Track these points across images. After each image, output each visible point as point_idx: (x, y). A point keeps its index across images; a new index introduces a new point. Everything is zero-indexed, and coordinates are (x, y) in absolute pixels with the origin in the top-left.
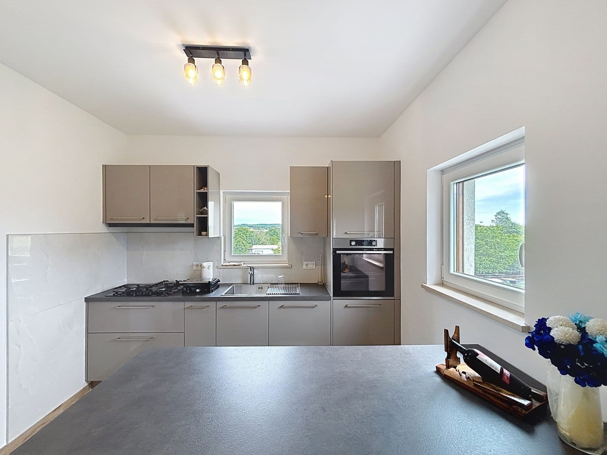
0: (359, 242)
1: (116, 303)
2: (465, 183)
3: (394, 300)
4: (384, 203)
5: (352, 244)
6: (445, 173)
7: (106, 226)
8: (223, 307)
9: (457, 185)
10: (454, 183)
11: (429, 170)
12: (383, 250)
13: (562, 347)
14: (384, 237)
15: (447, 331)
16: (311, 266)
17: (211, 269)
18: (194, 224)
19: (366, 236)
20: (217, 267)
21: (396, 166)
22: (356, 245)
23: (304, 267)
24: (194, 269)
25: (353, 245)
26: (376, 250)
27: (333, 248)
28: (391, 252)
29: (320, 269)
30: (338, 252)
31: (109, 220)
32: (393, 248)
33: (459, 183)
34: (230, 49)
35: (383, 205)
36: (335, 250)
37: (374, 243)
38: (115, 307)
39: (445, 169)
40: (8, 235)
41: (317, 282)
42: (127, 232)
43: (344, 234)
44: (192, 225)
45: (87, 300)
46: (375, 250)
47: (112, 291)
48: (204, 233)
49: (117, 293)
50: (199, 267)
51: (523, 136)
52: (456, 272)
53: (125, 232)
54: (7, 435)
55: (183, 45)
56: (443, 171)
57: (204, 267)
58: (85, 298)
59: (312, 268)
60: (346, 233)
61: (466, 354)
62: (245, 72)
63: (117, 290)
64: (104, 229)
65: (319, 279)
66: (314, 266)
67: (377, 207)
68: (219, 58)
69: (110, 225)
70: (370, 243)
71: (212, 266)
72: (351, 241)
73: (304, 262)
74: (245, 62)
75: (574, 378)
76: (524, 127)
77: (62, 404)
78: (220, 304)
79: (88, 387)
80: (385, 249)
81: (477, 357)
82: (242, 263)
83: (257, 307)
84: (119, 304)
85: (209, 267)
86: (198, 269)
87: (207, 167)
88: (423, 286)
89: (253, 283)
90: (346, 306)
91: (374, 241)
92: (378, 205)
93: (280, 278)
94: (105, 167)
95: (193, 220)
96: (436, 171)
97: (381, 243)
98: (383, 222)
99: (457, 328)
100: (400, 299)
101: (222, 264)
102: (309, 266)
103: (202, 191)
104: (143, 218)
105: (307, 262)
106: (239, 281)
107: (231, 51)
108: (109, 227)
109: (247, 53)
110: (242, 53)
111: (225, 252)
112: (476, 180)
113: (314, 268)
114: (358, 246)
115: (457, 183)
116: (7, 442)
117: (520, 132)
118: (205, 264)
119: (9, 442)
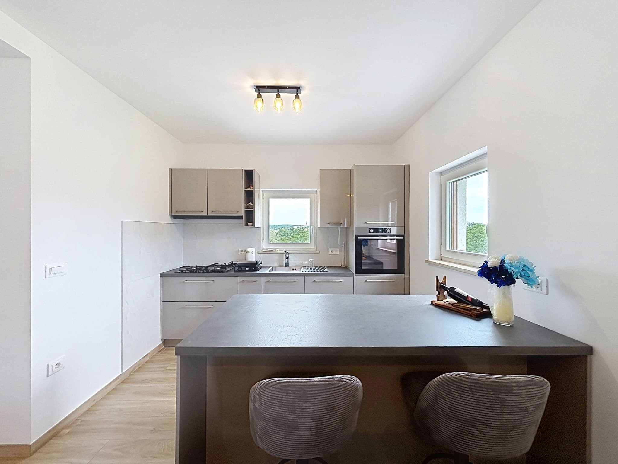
0: (376, 230)
1: (183, 278)
2: (458, 182)
3: (404, 276)
4: (396, 200)
5: (371, 231)
6: (443, 175)
7: (171, 218)
8: (269, 281)
9: (451, 183)
10: (449, 183)
11: (432, 172)
12: (395, 236)
13: (491, 269)
14: (396, 226)
15: (438, 277)
16: (336, 252)
17: (254, 253)
18: (243, 216)
19: (380, 225)
20: (258, 252)
21: (406, 169)
22: (374, 232)
23: (330, 253)
24: (239, 254)
25: (371, 233)
26: (390, 236)
27: (355, 235)
28: (402, 238)
29: (343, 255)
30: (359, 238)
31: (174, 213)
32: (404, 234)
33: (453, 182)
34: (287, 87)
35: (395, 203)
36: (357, 237)
37: (388, 231)
38: (184, 281)
39: (443, 172)
40: (122, 221)
41: (341, 266)
42: (183, 224)
43: (364, 223)
44: (241, 217)
45: (162, 275)
46: (388, 236)
47: (178, 270)
48: (250, 224)
49: (182, 271)
50: (243, 253)
51: (486, 152)
52: (451, 249)
53: (182, 224)
54: (122, 367)
55: (254, 85)
56: (441, 173)
57: (248, 252)
58: (160, 274)
59: (336, 254)
60: (366, 223)
61: (448, 291)
62: (297, 103)
63: (181, 269)
64: (169, 220)
65: (342, 262)
66: (338, 252)
67: (391, 203)
68: (278, 93)
69: (175, 217)
70: (385, 230)
71: (254, 251)
72: (370, 229)
73: (329, 249)
74: (297, 97)
75: (496, 284)
76: (487, 146)
77: (148, 353)
78: (266, 279)
79: (162, 344)
80: (397, 236)
81: (455, 290)
82: (278, 250)
83: (296, 281)
84: (186, 278)
85: (252, 252)
86: (242, 254)
87: (253, 171)
88: (426, 261)
89: (288, 266)
90: (366, 281)
91: (389, 229)
92: (391, 201)
93: (311, 260)
94: (171, 170)
95: (242, 213)
96: (437, 173)
97: (394, 231)
98: (395, 214)
99: (445, 277)
100: (409, 276)
101: (262, 250)
102: (333, 252)
103: (249, 189)
104: (202, 211)
105: (332, 249)
106: (276, 264)
107: (287, 89)
108: (174, 218)
109: (299, 90)
110: (295, 90)
111: (263, 241)
112: (467, 179)
113: (338, 253)
114: (376, 233)
115: (451, 182)
116: (122, 371)
117: (485, 149)
118: (249, 250)
119: (123, 372)
